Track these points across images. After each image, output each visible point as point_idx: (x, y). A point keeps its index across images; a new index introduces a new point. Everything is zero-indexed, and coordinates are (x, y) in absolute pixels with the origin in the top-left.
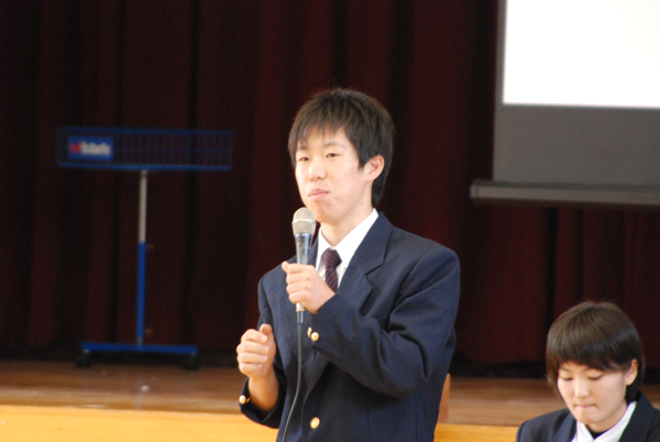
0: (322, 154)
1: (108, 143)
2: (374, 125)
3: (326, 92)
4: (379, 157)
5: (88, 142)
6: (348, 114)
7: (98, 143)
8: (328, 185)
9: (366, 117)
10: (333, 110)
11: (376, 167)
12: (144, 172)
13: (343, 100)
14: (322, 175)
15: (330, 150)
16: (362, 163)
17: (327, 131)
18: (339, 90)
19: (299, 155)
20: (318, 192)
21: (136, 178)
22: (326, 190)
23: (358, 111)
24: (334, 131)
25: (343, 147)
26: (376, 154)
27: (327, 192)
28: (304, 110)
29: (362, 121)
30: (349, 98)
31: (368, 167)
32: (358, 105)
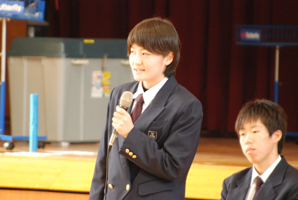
0: (251, 131)
1: (258, 32)
2: (275, 115)
3: (252, 102)
4: (279, 130)
5: (249, 32)
6: (262, 112)
7: (254, 32)
8: (254, 146)
9: (271, 112)
10: (254, 110)
11: (278, 136)
12: (278, 47)
13: (259, 105)
14: (251, 141)
15: (254, 130)
16: (271, 134)
17: (252, 120)
18: (258, 100)
19: (241, 133)
20: (250, 149)
21: (274, 50)
22: (254, 148)
23: (267, 110)
24: (255, 120)
25: (260, 127)
26: (277, 130)
27: (254, 149)
28: (242, 111)
29: (269, 114)
30: (262, 104)
31: (274, 136)
32: (266, 107)
